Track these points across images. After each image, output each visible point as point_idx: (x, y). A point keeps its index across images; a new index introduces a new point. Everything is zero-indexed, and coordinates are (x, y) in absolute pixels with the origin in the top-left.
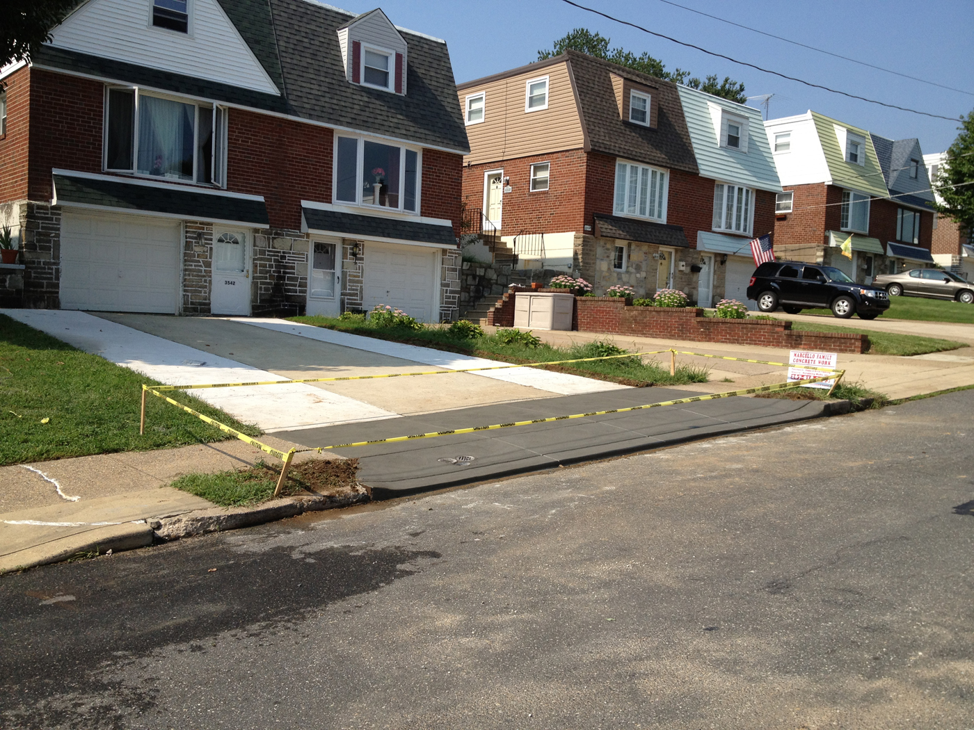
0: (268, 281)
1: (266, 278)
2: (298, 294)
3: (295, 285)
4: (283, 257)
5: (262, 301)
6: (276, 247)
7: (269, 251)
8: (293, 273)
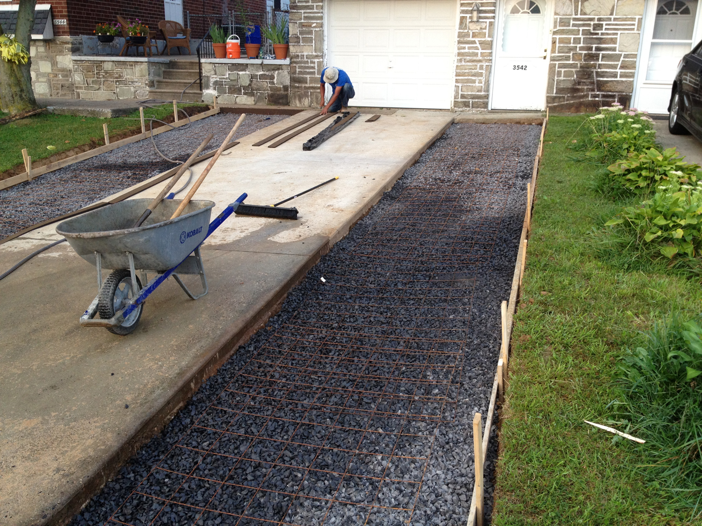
0: (571, 62)
1: (568, 58)
2: (618, 79)
3: (615, 67)
4: (599, 26)
5: (559, 90)
6: (588, 11)
7: (575, 19)
8: (614, 49)
